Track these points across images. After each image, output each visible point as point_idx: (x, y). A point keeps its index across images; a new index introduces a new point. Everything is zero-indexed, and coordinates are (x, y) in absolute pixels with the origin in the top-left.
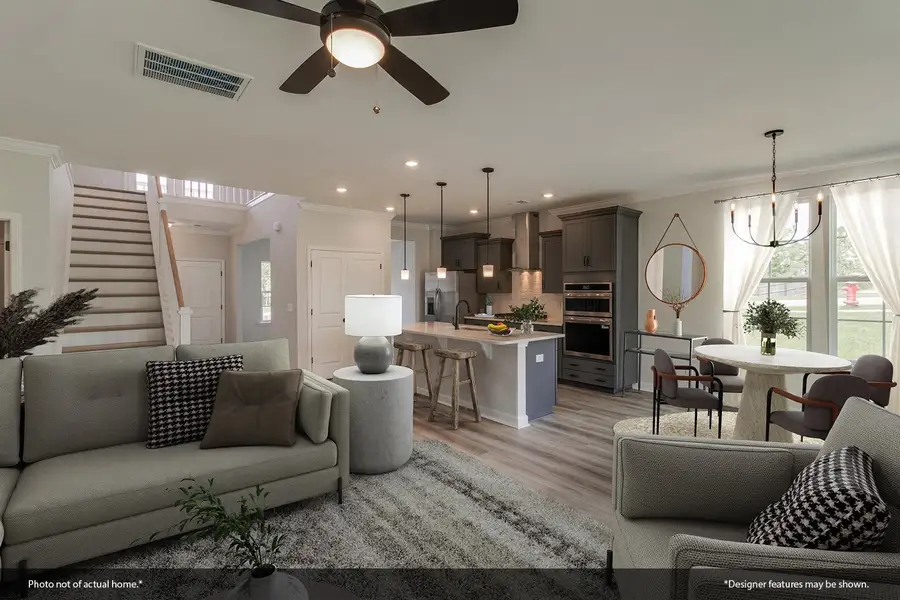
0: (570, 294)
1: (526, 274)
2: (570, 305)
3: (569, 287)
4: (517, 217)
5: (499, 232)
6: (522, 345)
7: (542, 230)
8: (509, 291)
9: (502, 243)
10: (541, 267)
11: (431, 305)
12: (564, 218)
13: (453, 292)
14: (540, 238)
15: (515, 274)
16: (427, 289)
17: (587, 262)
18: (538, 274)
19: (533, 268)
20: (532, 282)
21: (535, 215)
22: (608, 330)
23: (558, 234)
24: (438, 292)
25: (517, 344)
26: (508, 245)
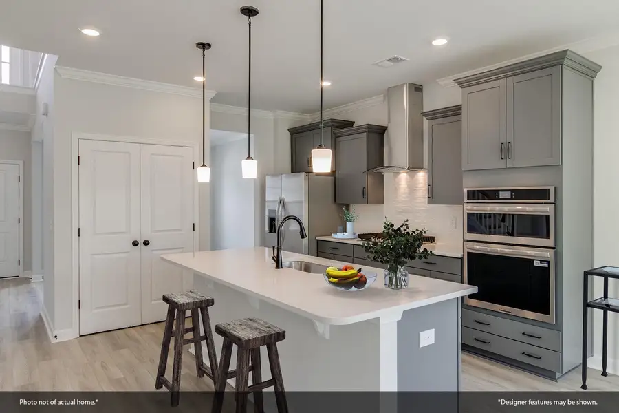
0: (472, 207)
1: (404, 176)
2: (476, 223)
3: (473, 195)
4: (390, 93)
5: (365, 115)
6: (389, 315)
7: (427, 107)
8: (380, 200)
9: (368, 132)
10: (426, 164)
11: (272, 220)
12: (463, 83)
13: (301, 202)
14: (426, 122)
15: (387, 176)
16: (268, 198)
17: (505, 150)
18: (421, 176)
19: (414, 166)
20: (412, 188)
21: (417, 89)
22: (547, 270)
23: (455, 111)
24: (281, 201)
25: (378, 319)
26: (378, 134)
